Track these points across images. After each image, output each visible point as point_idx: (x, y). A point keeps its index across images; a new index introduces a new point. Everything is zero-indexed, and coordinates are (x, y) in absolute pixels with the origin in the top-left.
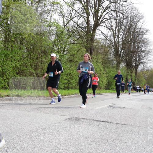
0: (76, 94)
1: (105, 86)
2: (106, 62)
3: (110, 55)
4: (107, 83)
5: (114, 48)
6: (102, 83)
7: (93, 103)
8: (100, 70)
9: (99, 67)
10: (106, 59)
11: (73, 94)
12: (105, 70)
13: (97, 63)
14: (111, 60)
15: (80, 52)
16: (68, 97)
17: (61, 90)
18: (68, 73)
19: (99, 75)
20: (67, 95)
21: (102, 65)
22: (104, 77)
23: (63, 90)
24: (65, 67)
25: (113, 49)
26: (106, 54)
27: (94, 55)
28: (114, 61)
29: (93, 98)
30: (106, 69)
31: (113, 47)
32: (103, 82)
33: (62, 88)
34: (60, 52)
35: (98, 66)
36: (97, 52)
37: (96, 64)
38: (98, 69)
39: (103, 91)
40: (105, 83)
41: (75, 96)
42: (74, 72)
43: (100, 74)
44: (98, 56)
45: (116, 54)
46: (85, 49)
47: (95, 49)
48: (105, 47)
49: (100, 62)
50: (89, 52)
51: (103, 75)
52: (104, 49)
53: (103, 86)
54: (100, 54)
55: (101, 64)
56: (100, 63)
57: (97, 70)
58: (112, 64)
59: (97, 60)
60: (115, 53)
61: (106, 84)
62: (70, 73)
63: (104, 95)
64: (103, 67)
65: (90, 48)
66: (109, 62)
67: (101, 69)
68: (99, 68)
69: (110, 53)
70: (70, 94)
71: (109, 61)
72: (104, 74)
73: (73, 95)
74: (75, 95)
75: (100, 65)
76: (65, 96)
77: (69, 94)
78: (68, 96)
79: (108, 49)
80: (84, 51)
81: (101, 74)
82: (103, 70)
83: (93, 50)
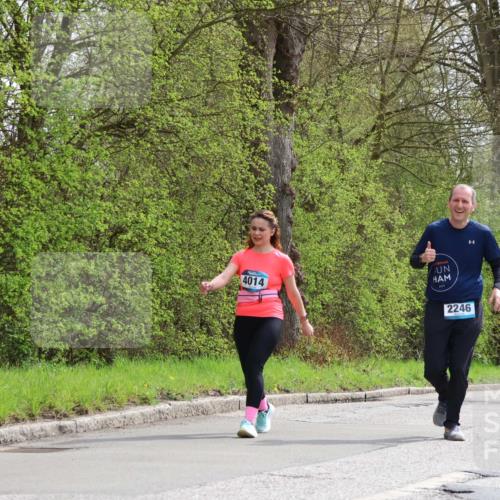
0: (167, 396)
1: (402, 332)
2: (406, 132)
3: (443, 77)
4: (419, 306)
5: (474, 21)
6: (376, 307)
7: (308, 468)
8: (363, 199)
9: (351, 175)
10: (407, 108)
11: (145, 401)
12: (396, 200)
13: (337, 145)
14: (445, 117)
15: (194, 55)
16: (104, 426)
17: (42, 365)
18: (103, 228)
19: (356, 238)
20: (99, 410)
21: (376, 157)
22: (393, 253)
23: (64, 369)
24: (76, 175)
25: (467, 30)
26: (409, 72)
27: (306, 79)
28: (474, 121)
29: (244, 435)
30: (408, 188)
31: (464, 14)
32: (383, 294)
33: (51, 354)
34: (30, 58)
35: (344, 165)
36: (335, 50)
37: (323, 151)
38: (345, 196)
39: (387, 365)
40: (404, 308)
41: (162, 417)
42: (150, 221)
43: (361, 228)
44: (340, 84)
45: (488, 66)
46: (233, 31)
47: (316, 28)
48: (400, 13)
49: (357, 132)
50: (271, 51)
51: (383, 238)
52: (387, 30)
53: (382, 330)
54: (356, 69)
55: (364, 150)
56: (358, 142)
57: (333, 200)
58: (460, 147)
59: (335, 118)
60: (481, 63)
61: (411, 315)
62: (119, 230)
63: (397, 400)
64: (384, 179)
65: (278, 25)
66: (436, 135)
67: (370, 190)
68: (354, 184)
69: (440, 62)
70: (122, 396)
71: (436, 129)
72: (389, 228)
73: (147, 409)
74: (164, 406)
75: (357, 156)
76: (82, 412)
77: (111, 401)
78: (99, 417)
79: (426, 30)
80: (228, 42)
81: (368, 231)
82: (381, 198)
83: (305, 34)
